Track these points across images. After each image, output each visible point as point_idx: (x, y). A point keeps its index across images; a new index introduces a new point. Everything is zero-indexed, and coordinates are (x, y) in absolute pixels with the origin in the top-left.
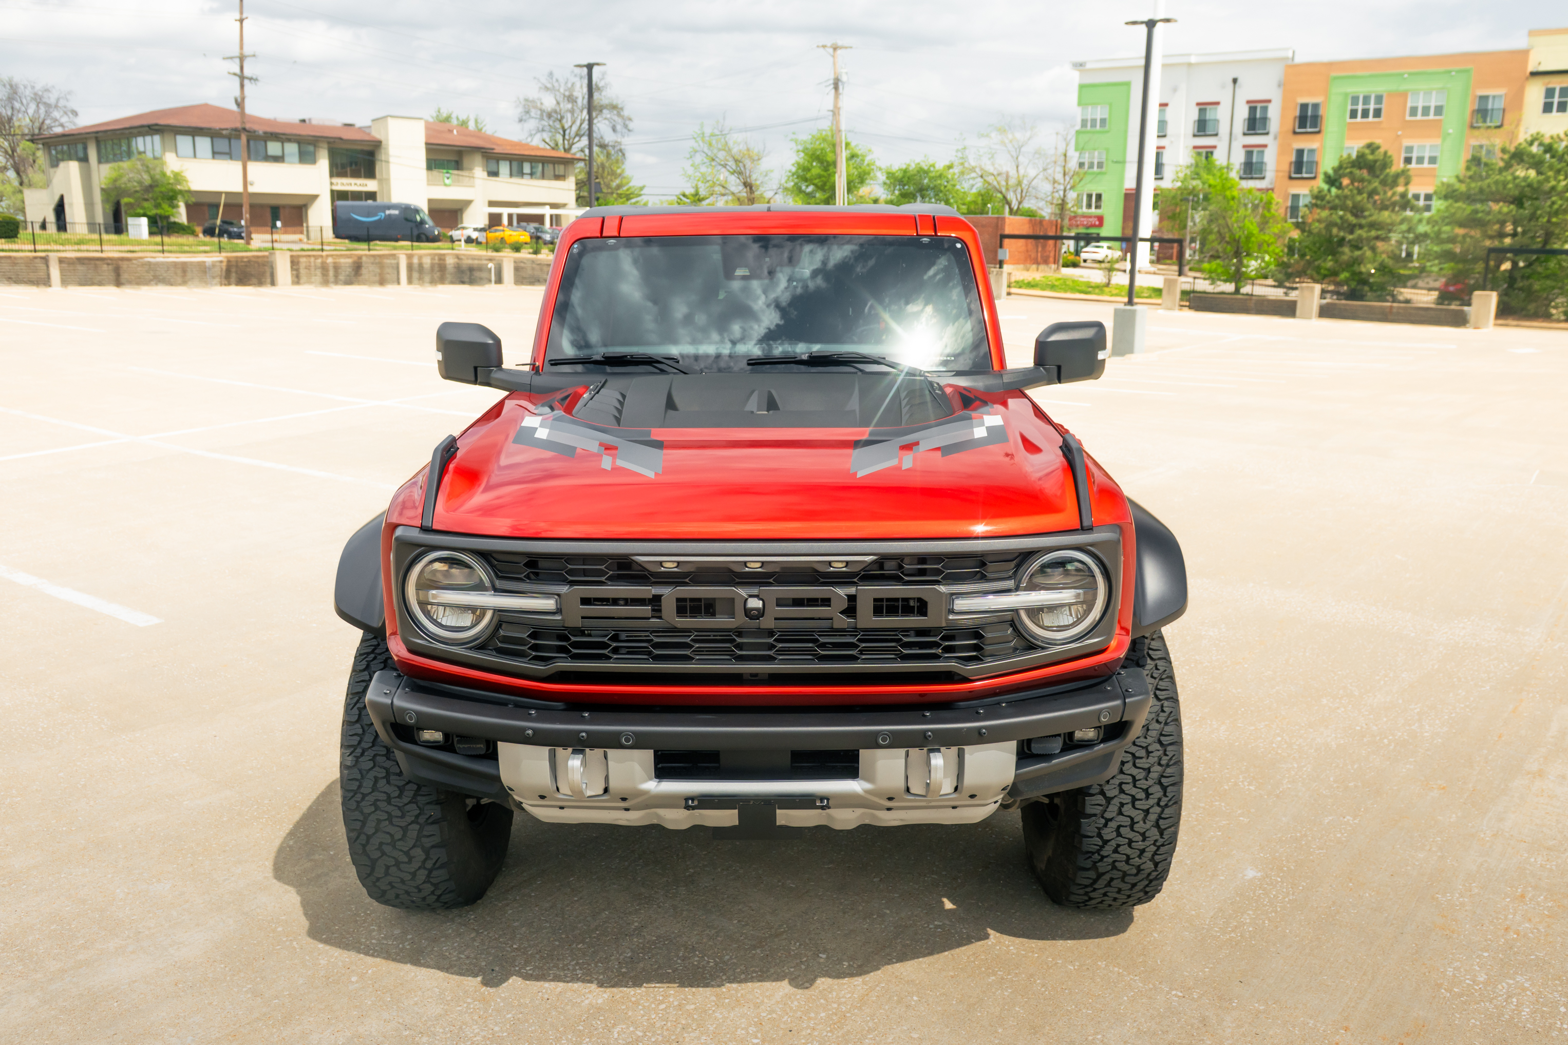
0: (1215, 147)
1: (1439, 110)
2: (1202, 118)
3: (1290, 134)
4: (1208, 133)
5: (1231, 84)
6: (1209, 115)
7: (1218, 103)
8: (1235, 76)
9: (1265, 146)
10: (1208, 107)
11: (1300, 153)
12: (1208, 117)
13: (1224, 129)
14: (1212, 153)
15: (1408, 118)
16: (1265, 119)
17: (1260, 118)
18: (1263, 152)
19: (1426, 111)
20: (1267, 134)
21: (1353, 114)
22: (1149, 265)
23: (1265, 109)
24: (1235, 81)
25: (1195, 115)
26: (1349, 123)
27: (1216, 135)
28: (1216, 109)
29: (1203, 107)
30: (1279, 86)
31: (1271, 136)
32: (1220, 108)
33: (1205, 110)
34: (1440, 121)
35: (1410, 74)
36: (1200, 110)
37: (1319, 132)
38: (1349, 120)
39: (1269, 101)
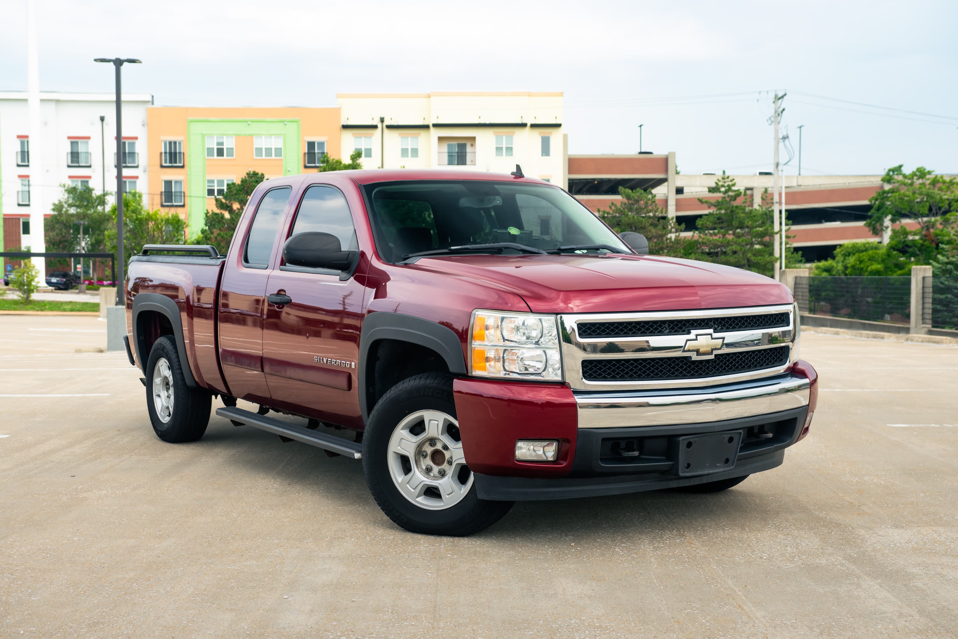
0: (90, 177)
1: (279, 152)
2: (75, 151)
3: (159, 167)
4: (81, 164)
5: (100, 122)
6: (81, 148)
7: (89, 138)
8: (102, 115)
9: (137, 177)
10: (79, 141)
11: (168, 184)
12: (80, 151)
13: (96, 161)
14: (87, 182)
15: (255, 157)
16: (133, 154)
17: (129, 153)
18: (135, 182)
19: (269, 151)
20: (137, 167)
21: (210, 151)
22: (46, 285)
23: (132, 145)
24: (102, 119)
25: (68, 149)
26: (207, 160)
27: (90, 167)
28: (87, 143)
29: (74, 141)
30: (143, 125)
31: (141, 168)
32: (90, 142)
33: (77, 143)
34: (281, 160)
35: (252, 121)
36: (72, 143)
37: (183, 167)
38: (207, 157)
39: (136, 138)
